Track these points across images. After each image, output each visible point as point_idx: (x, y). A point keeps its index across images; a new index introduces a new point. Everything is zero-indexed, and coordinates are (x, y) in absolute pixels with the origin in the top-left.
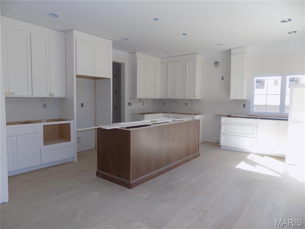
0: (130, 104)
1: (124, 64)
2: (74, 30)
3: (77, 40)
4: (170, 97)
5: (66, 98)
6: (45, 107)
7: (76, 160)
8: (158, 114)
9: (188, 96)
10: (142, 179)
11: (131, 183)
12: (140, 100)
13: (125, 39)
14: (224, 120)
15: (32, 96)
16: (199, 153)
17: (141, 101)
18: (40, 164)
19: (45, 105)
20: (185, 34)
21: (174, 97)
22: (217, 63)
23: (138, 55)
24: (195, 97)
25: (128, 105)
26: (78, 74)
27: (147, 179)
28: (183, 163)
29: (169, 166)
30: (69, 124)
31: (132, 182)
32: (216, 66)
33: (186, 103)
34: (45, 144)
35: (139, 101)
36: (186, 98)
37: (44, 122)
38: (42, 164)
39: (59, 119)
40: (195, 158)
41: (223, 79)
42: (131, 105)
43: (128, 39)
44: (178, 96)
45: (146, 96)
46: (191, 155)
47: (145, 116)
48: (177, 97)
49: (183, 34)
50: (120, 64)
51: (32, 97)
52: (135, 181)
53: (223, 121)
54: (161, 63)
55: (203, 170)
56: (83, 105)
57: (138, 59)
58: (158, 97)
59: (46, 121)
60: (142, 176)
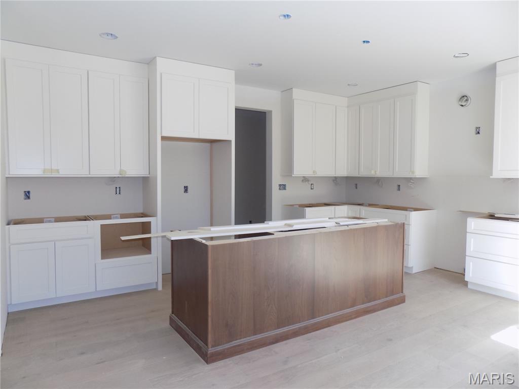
0: (283, 187)
1: (271, 112)
2: (157, 58)
3: (163, 74)
4: (364, 173)
5: (148, 177)
6: (118, 192)
7: (160, 288)
8: (337, 207)
9: (399, 172)
10: (239, 345)
11: (209, 352)
12: (305, 179)
13: (256, 64)
14: (473, 224)
15: (90, 174)
16: (404, 296)
17: (306, 181)
18: (95, 290)
19: (118, 190)
20: (368, 42)
21: (372, 173)
22: (464, 98)
23: (297, 93)
24: (413, 172)
25: (280, 189)
26: (165, 134)
27: (253, 346)
28: (353, 317)
29: (312, 321)
30: (150, 223)
31: (211, 350)
32: (462, 106)
33: (399, 186)
34: (104, 256)
35: (303, 181)
36: (396, 175)
37: (116, 218)
38: (97, 290)
39: (142, 214)
40: (391, 307)
41: (478, 133)
42: (285, 189)
43: (260, 65)
44: (379, 171)
45: (314, 172)
46: (379, 299)
47: (308, 209)
48: (378, 173)
49: (364, 42)
50: (265, 113)
51: (90, 176)
52: (219, 348)
53: (473, 228)
54: (348, 107)
55: (391, 340)
56: (189, 189)
57: (295, 101)
58: (343, 172)
59: (119, 216)
60: (240, 339)
